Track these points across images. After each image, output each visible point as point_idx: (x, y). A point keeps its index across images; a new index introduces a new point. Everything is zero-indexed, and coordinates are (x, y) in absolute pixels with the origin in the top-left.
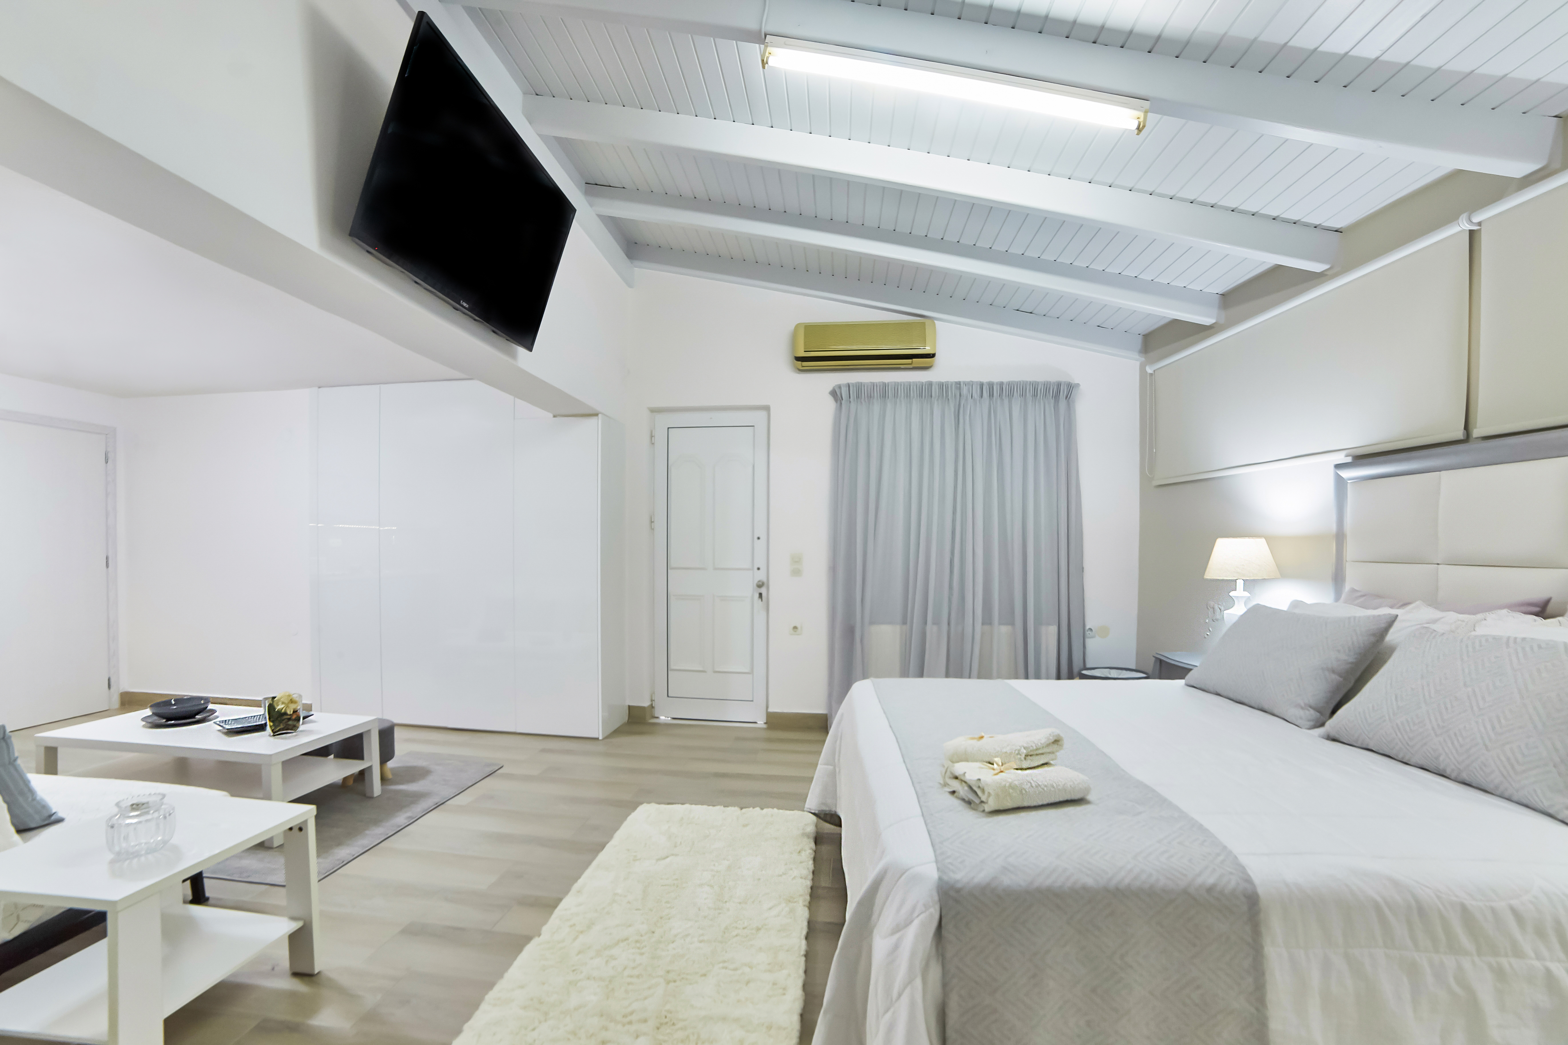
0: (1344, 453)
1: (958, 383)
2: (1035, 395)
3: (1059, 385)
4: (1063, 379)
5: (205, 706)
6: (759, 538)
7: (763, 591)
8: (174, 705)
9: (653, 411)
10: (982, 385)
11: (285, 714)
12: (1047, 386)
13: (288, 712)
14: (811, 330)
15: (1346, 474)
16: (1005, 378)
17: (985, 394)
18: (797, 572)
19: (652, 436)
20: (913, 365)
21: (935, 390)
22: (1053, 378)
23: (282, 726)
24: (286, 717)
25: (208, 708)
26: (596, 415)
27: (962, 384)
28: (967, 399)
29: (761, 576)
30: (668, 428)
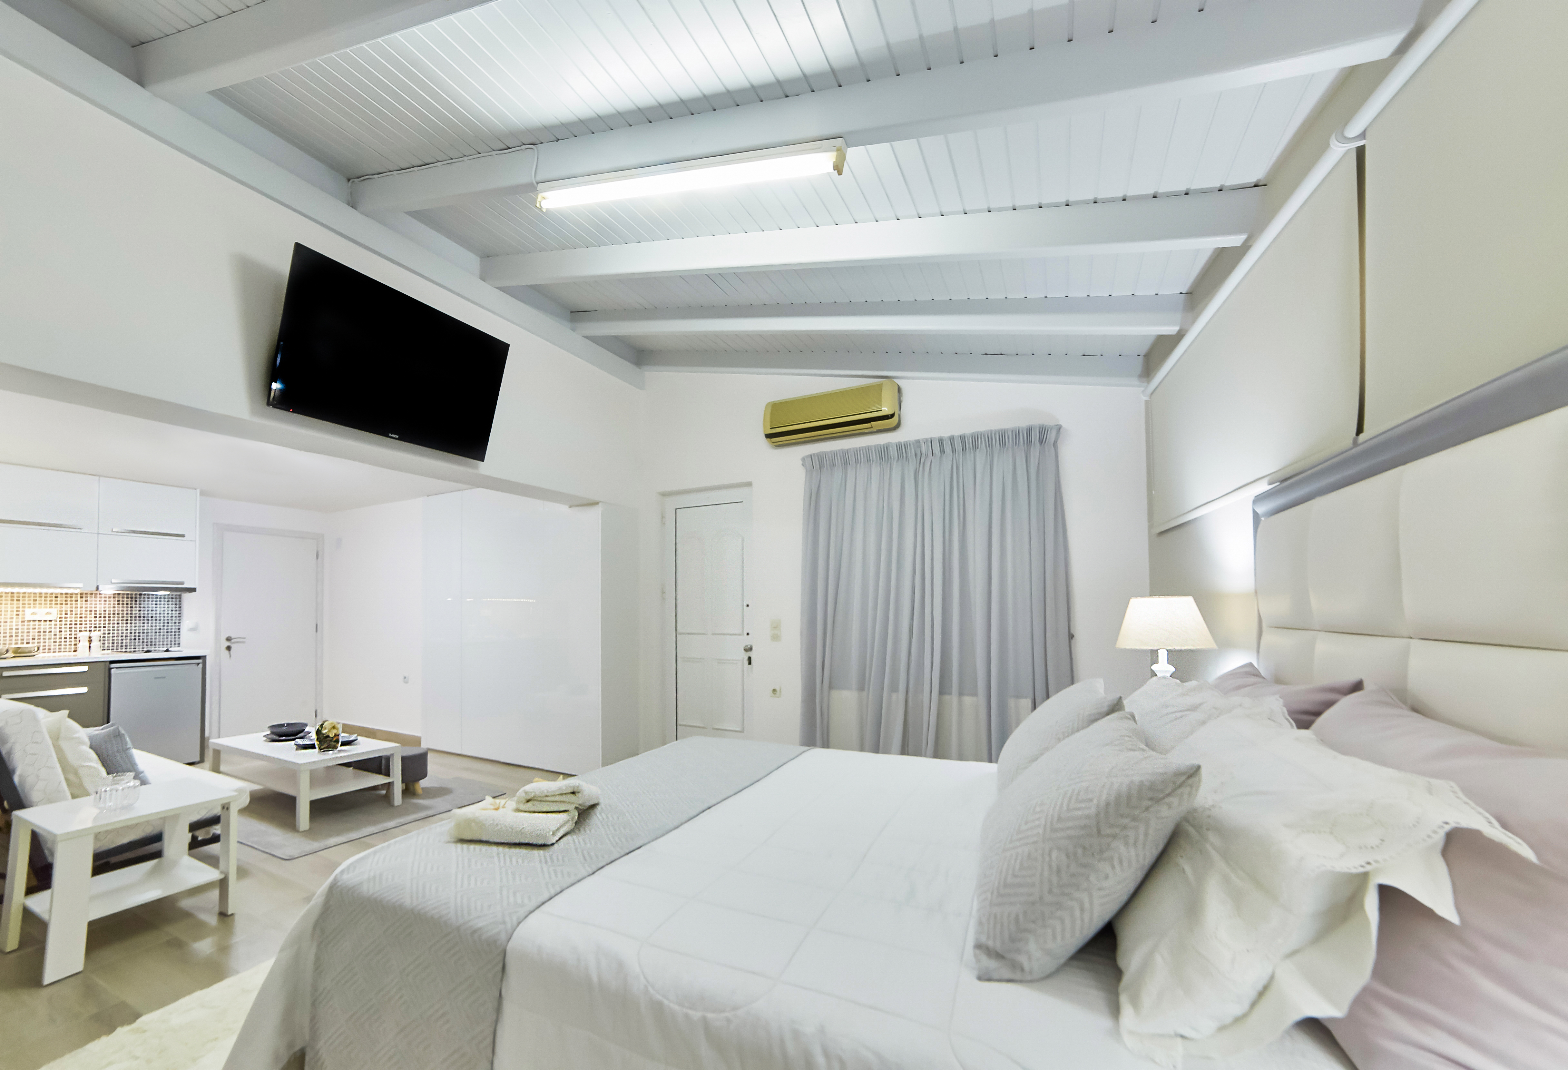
0: (1265, 481)
1: (918, 441)
2: (1003, 444)
3: (1029, 430)
4: (1036, 421)
5: (303, 728)
6: (748, 606)
7: (750, 654)
8: (286, 726)
9: (664, 495)
10: (941, 441)
11: (328, 736)
12: (1016, 433)
13: (331, 736)
14: (776, 408)
15: (1260, 510)
16: (968, 430)
17: (948, 449)
18: (776, 638)
19: (663, 517)
20: (874, 430)
21: (893, 453)
22: (1023, 424)
23: (326, 745)
24: (329, 739)
25: (305, 730)
26: (597, 503)
27: (921, 441)
28: (927, 456)
29: (747, 641)
30: (676, 509)
